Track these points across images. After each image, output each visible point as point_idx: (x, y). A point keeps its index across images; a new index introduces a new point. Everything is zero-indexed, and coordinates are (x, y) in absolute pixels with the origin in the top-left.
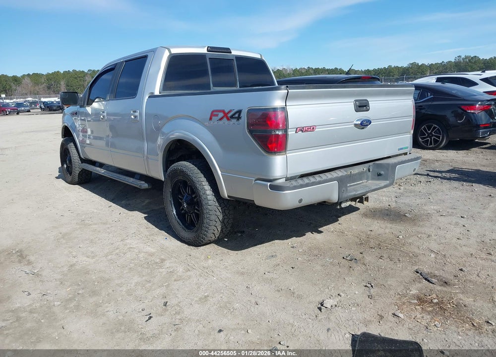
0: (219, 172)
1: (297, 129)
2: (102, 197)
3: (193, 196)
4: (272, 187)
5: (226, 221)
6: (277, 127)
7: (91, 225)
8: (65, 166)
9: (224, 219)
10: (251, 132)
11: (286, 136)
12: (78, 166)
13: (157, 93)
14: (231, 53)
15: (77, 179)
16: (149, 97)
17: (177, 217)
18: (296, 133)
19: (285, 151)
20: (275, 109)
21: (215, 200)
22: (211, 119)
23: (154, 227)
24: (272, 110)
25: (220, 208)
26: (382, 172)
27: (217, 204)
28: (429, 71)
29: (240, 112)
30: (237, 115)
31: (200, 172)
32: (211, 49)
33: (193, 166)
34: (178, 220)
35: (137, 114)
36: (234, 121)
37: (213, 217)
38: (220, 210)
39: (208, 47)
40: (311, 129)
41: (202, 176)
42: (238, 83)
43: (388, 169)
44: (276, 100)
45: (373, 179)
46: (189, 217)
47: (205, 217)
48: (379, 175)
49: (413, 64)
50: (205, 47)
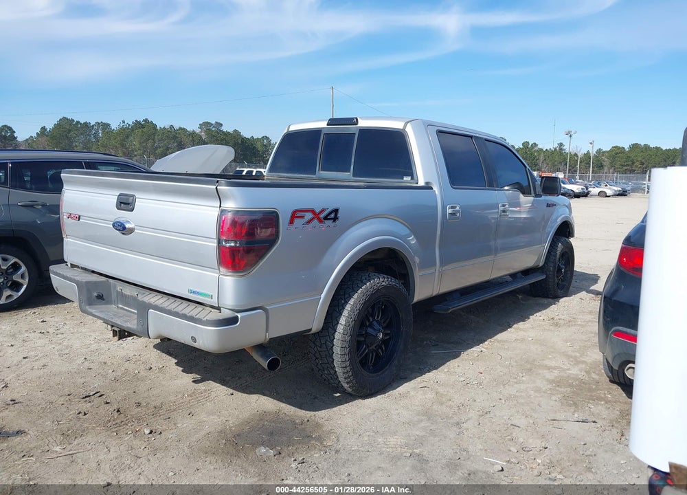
40: (76, 217)
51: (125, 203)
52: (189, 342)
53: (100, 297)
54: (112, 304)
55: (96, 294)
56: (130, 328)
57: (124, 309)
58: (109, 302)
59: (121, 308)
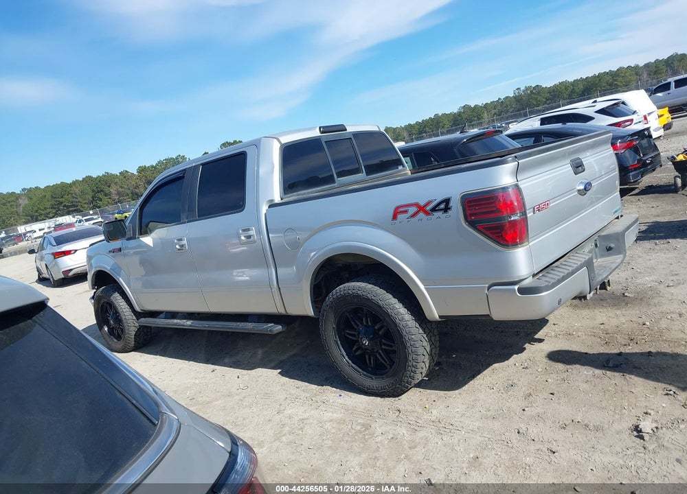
0: (422, 287)
1: (534, 209)
2: (189, 359)
3: (376, 328)
4: (522, 291)
5: (433, 352)
6: (513, 212)
7: (209, 402)
8: (106, 329)
9: (431, 350)
10: (472, 224)
11: (525, 219)
12: (131, 324)
13: (277, 199)
14: (346, 130)
15: (132, 343)
16: (270, 207)
17: (350, 362)
18: (534, 213)
19: (528, 241)
20: (504, 189)
21: (418, 325)
22: (395, 217)
23: (306, 384)
24: (501, 191)
25: (425, 336)
26: (612, 245)
27: (421, 331)
28: (485, 112)
29: (447, 201)
30: (445, 205)
31: (385, 292)
32: (324, 130)
33: (370, 286)
34: (353, 365)
35: (253, 232)
36: (440, 214)
37: (421, 351)
38: (426, 338)
39: (320, 128)
40: (546, 204)
41: (391, 296)
42: (363, 167)
43: (618, 240)
44: (503, 176)
45: (602, 256)
46: (372, 358)
47: (410, 352)
48: (609, 249)
49: (466, 107)
50: (316, 128)
51: (578, 167)
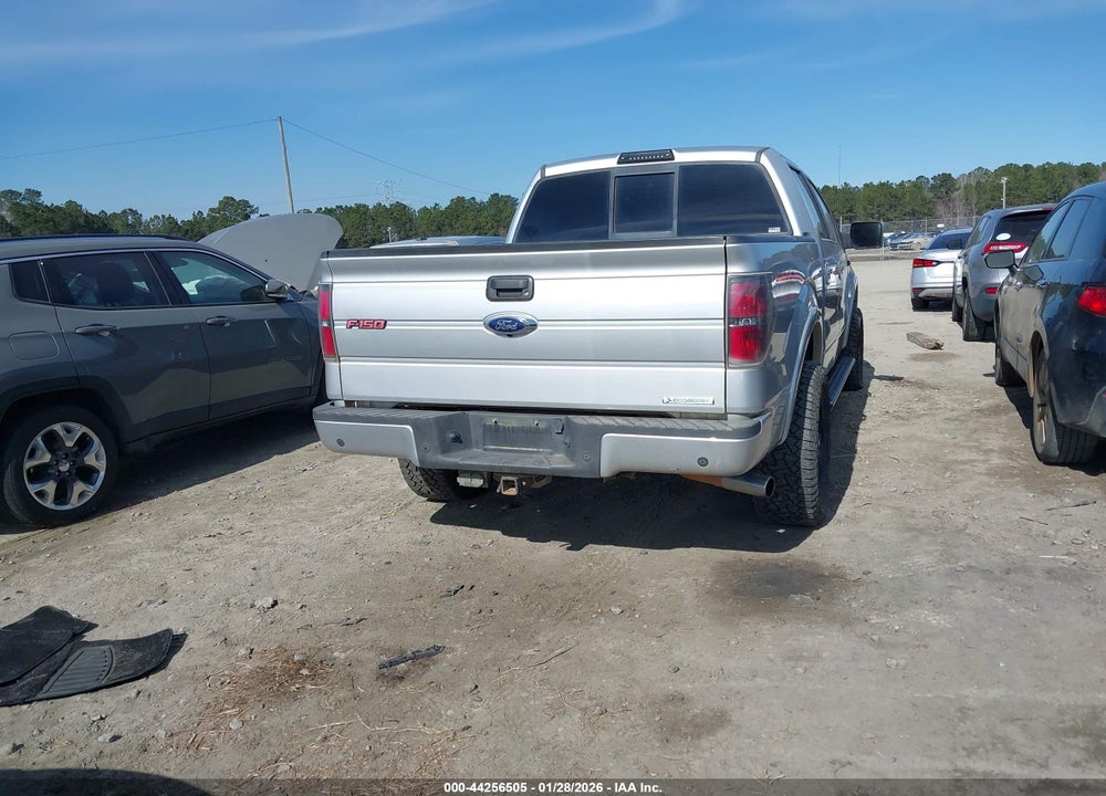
11: (331, 330)
14: (673, 158)
18: (347, 327)
19: (336, 356)
40: (374, 325)
52: (696, 468)
53: (457, 439)
54: (471, 448)
55: (452, 435)
56: (558, 469)
57: (500, 450)
58: (468, 446)
59: (495, 450)
